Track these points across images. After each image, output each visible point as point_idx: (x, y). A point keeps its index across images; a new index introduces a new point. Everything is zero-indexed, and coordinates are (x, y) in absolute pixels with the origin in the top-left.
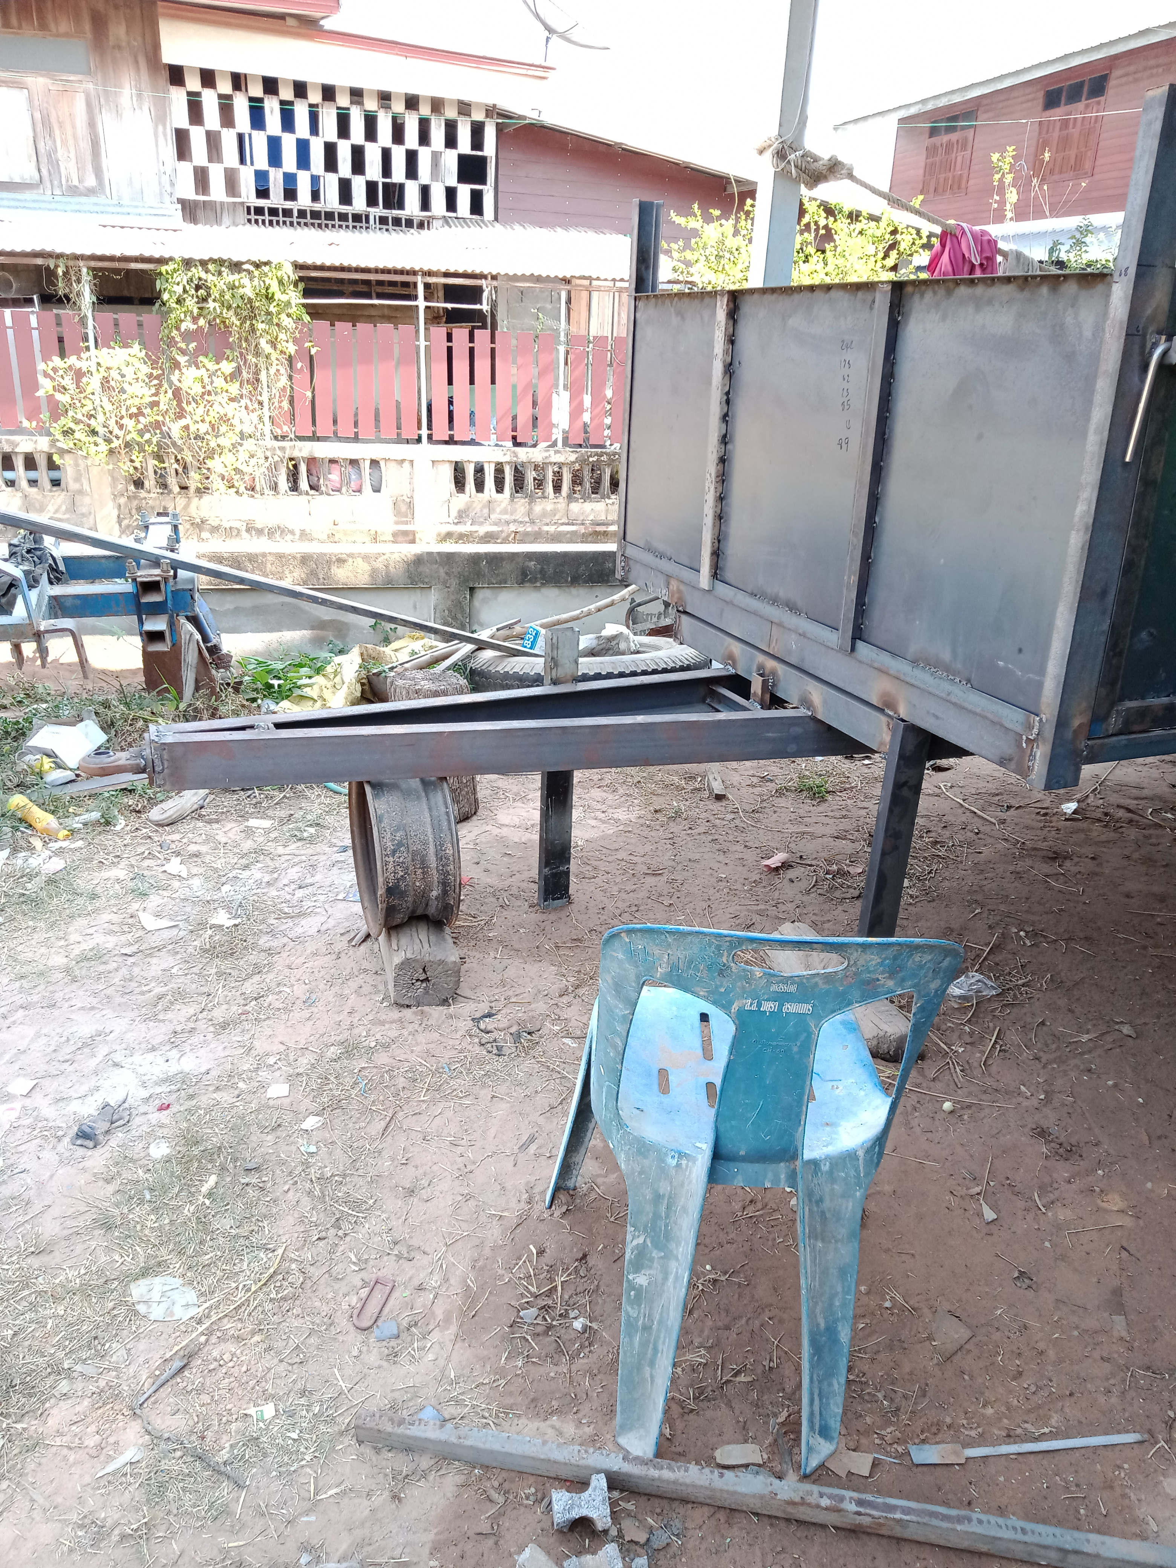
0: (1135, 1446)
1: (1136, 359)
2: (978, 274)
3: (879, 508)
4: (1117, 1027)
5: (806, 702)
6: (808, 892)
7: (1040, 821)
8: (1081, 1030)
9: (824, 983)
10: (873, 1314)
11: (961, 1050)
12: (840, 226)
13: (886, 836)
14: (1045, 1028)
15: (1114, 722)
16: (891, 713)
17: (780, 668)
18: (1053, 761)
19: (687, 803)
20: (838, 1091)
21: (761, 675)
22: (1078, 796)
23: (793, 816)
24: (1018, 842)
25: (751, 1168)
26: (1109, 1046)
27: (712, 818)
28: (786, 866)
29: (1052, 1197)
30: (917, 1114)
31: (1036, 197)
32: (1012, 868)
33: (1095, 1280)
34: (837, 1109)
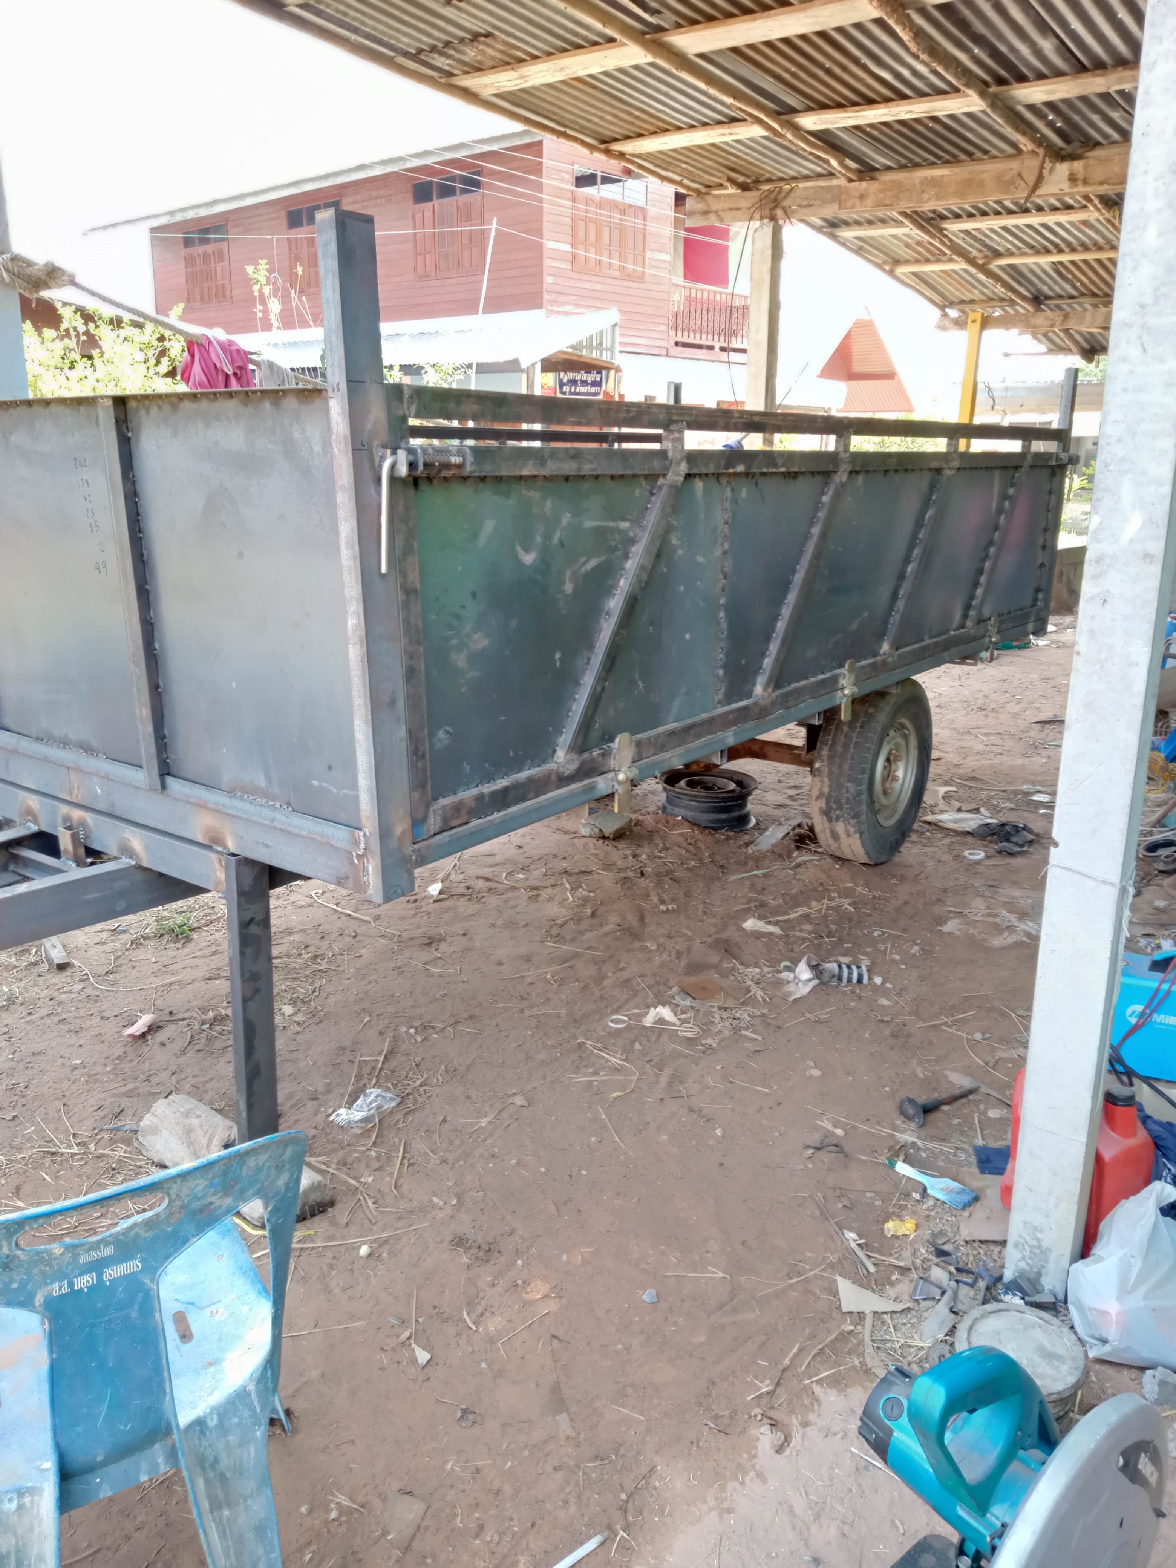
0: (598, 1550)
1: (368, 474)
2: (235, 386)
3: (156, 634)
4: (510, 1101)
5: (129, 852)
6: (184, 1052)
7: (411, 909)
8: (480, 1115)
9: (146, 1231)
10: (319, 1535)
11: (370, 1180)
12: (105, 334)
13: (244, 981)
14: (447, 1125)
15: (434, 822)
16: (220, 849)
17: (89, 817)
18: (386, 872)
19: (22, 984)
20: (217, 1317)
21: (69, 828)
22: (441, 876)
23: (156, 967)
24: (394, 935)
25: (116, 1470)
26: (506, 1124)
27: (56, 994)
28: (152, 1029)
29: (480, 1309)
30: (334, 1273)
31: (297, 308)
32: (392, 965)
33: (533, 1385)
34: (220, 1340)
